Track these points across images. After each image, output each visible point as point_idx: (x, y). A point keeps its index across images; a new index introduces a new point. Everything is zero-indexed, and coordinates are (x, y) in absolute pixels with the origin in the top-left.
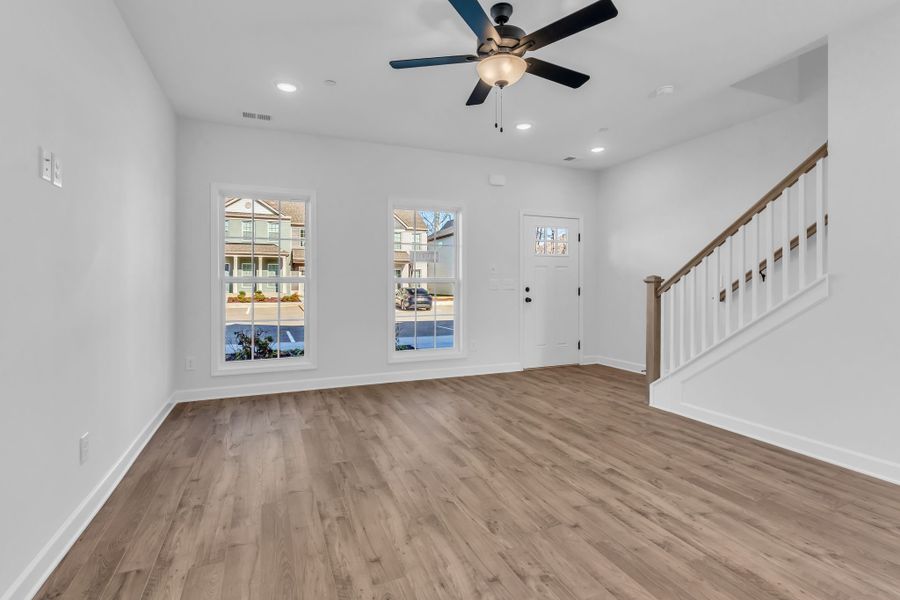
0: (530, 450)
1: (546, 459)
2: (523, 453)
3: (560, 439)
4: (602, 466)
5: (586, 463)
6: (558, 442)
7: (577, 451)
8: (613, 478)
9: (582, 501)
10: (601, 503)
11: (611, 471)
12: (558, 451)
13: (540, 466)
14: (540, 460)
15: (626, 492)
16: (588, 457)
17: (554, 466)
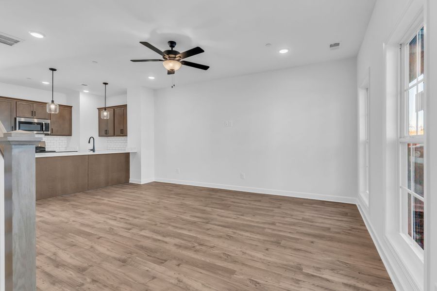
1: (161, 227)
2: (173, 226)
3: (159, 240)
4: (134, 231)
5: (141, 230)
6: (160, 238)
7: (148, 235)
8: (129, 227)
9: (142, 217)
10: (135, 218)
11: (130, 229)
12: (157, 233)
13: (161, 223)
14: (163, 225)
15: (126, 223)
16: (140, 233)
17: (156, 225)
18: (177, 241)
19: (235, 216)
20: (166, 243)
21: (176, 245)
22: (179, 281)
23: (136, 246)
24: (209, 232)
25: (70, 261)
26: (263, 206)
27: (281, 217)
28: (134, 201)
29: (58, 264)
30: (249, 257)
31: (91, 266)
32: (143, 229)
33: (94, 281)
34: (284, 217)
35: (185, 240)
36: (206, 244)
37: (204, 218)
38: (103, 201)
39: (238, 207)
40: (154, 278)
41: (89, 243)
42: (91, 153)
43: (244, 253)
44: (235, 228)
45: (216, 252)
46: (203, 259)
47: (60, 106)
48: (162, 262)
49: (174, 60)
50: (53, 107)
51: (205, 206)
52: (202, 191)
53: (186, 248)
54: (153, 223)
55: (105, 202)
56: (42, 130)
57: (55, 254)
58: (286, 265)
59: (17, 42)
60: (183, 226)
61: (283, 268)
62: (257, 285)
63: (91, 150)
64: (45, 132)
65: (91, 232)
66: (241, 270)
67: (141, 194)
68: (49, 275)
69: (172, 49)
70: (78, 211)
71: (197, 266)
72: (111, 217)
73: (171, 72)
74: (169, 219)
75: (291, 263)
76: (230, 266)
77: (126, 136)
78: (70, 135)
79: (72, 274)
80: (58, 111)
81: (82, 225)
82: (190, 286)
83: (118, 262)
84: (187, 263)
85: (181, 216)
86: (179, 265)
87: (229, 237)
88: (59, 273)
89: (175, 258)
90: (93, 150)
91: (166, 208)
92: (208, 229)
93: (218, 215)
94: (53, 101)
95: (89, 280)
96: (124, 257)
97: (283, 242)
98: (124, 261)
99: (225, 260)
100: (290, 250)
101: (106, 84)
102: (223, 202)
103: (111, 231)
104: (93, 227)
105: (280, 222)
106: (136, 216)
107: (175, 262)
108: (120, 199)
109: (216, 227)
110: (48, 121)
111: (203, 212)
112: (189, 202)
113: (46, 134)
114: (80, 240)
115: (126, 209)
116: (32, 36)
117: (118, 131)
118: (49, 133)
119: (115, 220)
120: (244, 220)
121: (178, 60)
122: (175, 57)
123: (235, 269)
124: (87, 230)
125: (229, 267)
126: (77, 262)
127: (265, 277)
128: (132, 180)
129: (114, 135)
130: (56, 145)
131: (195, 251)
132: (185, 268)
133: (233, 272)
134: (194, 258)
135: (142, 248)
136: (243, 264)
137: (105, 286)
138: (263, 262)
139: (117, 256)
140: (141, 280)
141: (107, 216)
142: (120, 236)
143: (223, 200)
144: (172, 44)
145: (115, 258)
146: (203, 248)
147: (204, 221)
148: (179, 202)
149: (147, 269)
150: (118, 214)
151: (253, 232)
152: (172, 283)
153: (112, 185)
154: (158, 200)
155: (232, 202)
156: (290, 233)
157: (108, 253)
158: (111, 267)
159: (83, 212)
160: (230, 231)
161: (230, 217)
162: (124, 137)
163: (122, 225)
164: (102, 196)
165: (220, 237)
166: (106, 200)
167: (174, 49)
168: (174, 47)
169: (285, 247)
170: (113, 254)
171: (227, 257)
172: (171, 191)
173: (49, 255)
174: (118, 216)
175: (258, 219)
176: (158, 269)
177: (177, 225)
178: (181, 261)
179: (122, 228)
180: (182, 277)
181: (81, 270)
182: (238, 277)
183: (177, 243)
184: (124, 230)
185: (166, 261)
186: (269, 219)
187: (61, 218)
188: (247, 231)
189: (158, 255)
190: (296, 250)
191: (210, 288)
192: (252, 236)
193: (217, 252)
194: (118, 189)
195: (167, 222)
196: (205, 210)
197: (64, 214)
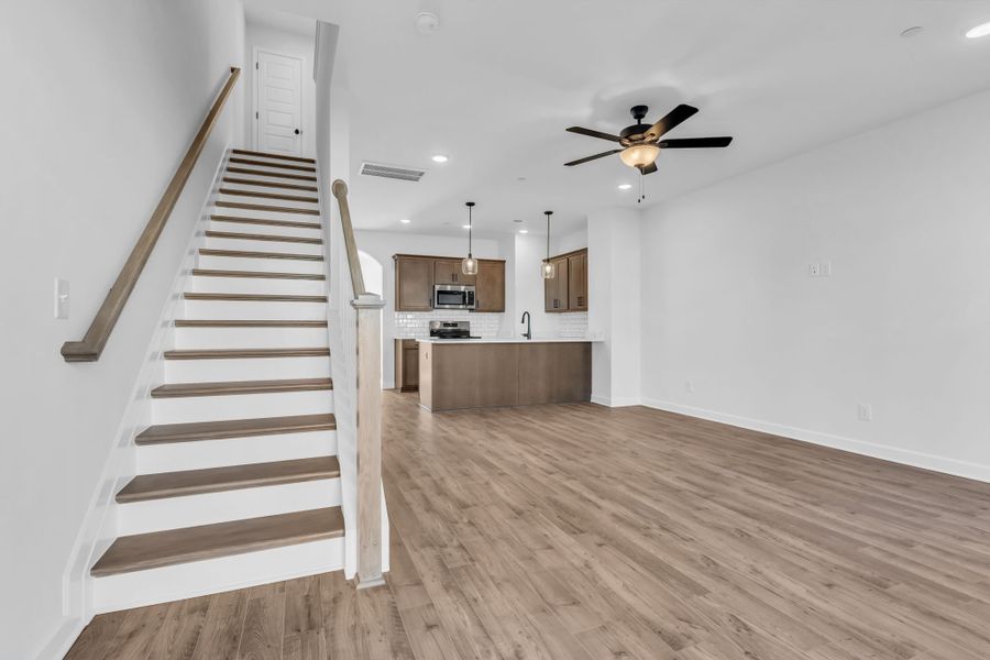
0: (621, 488)
1: (606, 482)
2: (629, 486)
5: (568, 479)
6: (593, 497)
8: (553, 469)
10: (569, 459)
11: (551, 473)
12: (593, 489)
13: (610, 477)
14: (611, 481)
15: (551, 463)
17: (598, 477)
18: (622, 511)
19: (792, 500)
20: (599, 507)
21: (614, 515)
22: (587, 566)
23: (549, 499)
24: (696, 514)
25: (455, 491)
26: (908, 500)
27: (954, 536)
28: (584, 434)
29: (441, 492)
30: (765, 583)
31: (475, 505)
32: (573, 478)
33: (471, 523)
34: (961, 539)
35: (638, 513)
36: (677, 531)
37: (704, 488)
38: (532, 425)
39: (820, 485)
40: (550, 547)
41: (487, 478)
42: (525, 340)
43: (755, 571)
44: (772, 524)
45: (689, 548)
46: (652, 551)
47: (480, 261)
48: (575, 531)
49: (642, 144)
50: (470, 264)
51: (725, 467)
52: (740, 436)
53: (631, 525)
54: (595, 473)
55: (536, 427)
56: (464, 303)
57: (442, 479)
58: (860, 631)
59: (422, 174)
60: (648, 491)
61: (848, 632)
62: (743, 631)
63: (525, 335)
64: (469, 307)
65: (495, 463)
66: (724, 595)
67: (602, 423)
68: (426, 500)
69: (639, 122)
70: (493, 433)
71: (634, 558)
72: (532, 450)
73: (649, 169)
74: (629, 473)
75: (886, 635)
76: (702, 580)
77: (586, 309)
78: (503, 311)
79: (450, 507)
80: (476, 271)
81: (489, 452)
82: (601, 579)
83: (512, 512)
84: (618, 546)
85: (655, 473)
86: (600, 545)
87: (742, 535)
88: (438, 502)
89: (600, 534)
90: (528, 335)
91: (634, 454)
92: (699, 509)
93: (746, 490)
94: (470, 255)
95: (465, 520)
96: (522, 507)
97: (897, 588)
98: (519, 513)
99: (700, 568)
100: (907, 610)
101: (549, 213)
102: (782, 468)
103: (523, 469)
104: (501, 459)
105: (931, 543)
106: (572, 455)
107: (597, 539)
108: (562, 426)
109: (723, 509)
110: (473, 289)
111: (714, 476)
112: (691, 453)
113: (471, 310)
114: (478, 470)
115: (562, 443)
116: (435, 162)
117: (574, 302)
118: (474, 307)
119: (536, 455)
120: (814, 515)
121: (652, 142)
122: (644, 138)
123: (712, 589)
124: (491, 459)
125: (699, 581)
126: (462, 495)
127: (775, 627)
128: (597, 397)
129: (568, 309)
130: (485, 328)
131: (646, 535)
132: (609, 553)
133: (703, 592)
134: (634, 545)
135: (555, 503)
136: (738, 588)
137: (480, 533)
138: (794, 600)
139: (514, 503)
140: (530, 543)
141: (528, 448)
142: (532, 479)
143: (783, 464)
144: (640, 111)
145: (508, 505)
146: (666, 535)
147: (703, 493)
148: (669, 449)
149: (546, 532)
150: (545, 447)
151: (818, 543)
152: (572, 564)
153: (558, 403)
154: (625, 438)
155: (810, 473)
156: (949, 576)
157: (504, 496)
158: (498, 514)
159: (497, 435)
160: (749, 525)
161: (777, 499)
162: (582, 313)
163: (545, 465)
164: (534, 417)
165: (719, 529)
166: (537, 424)
167: (643, 122)
168: (643, 116)
169: (894, 599)
170: (509, 500)
171: (709, 565)
172: (663, 426)
173: (435, 478)
174: (544, 451)
175: (861, 522)
176: (562, 538)
177: (638, 487)
178: (607, 540)
179: (542, 469)
180: (595, 563)
181: (463, 506)
182: (707, 602)
183: (620, 515)
184: (542, 472)
185: (582, 532)
186: (896, 531)
187: (467, 439)
188: (801, 536)
189: (575, 521)
190: (931, 615)
191: (636, 595)
192: (806, 549)
193: (692, 550)
194: (566, 410)
195: (620, 478)
196: (717, 474)
197: (473, 433)
